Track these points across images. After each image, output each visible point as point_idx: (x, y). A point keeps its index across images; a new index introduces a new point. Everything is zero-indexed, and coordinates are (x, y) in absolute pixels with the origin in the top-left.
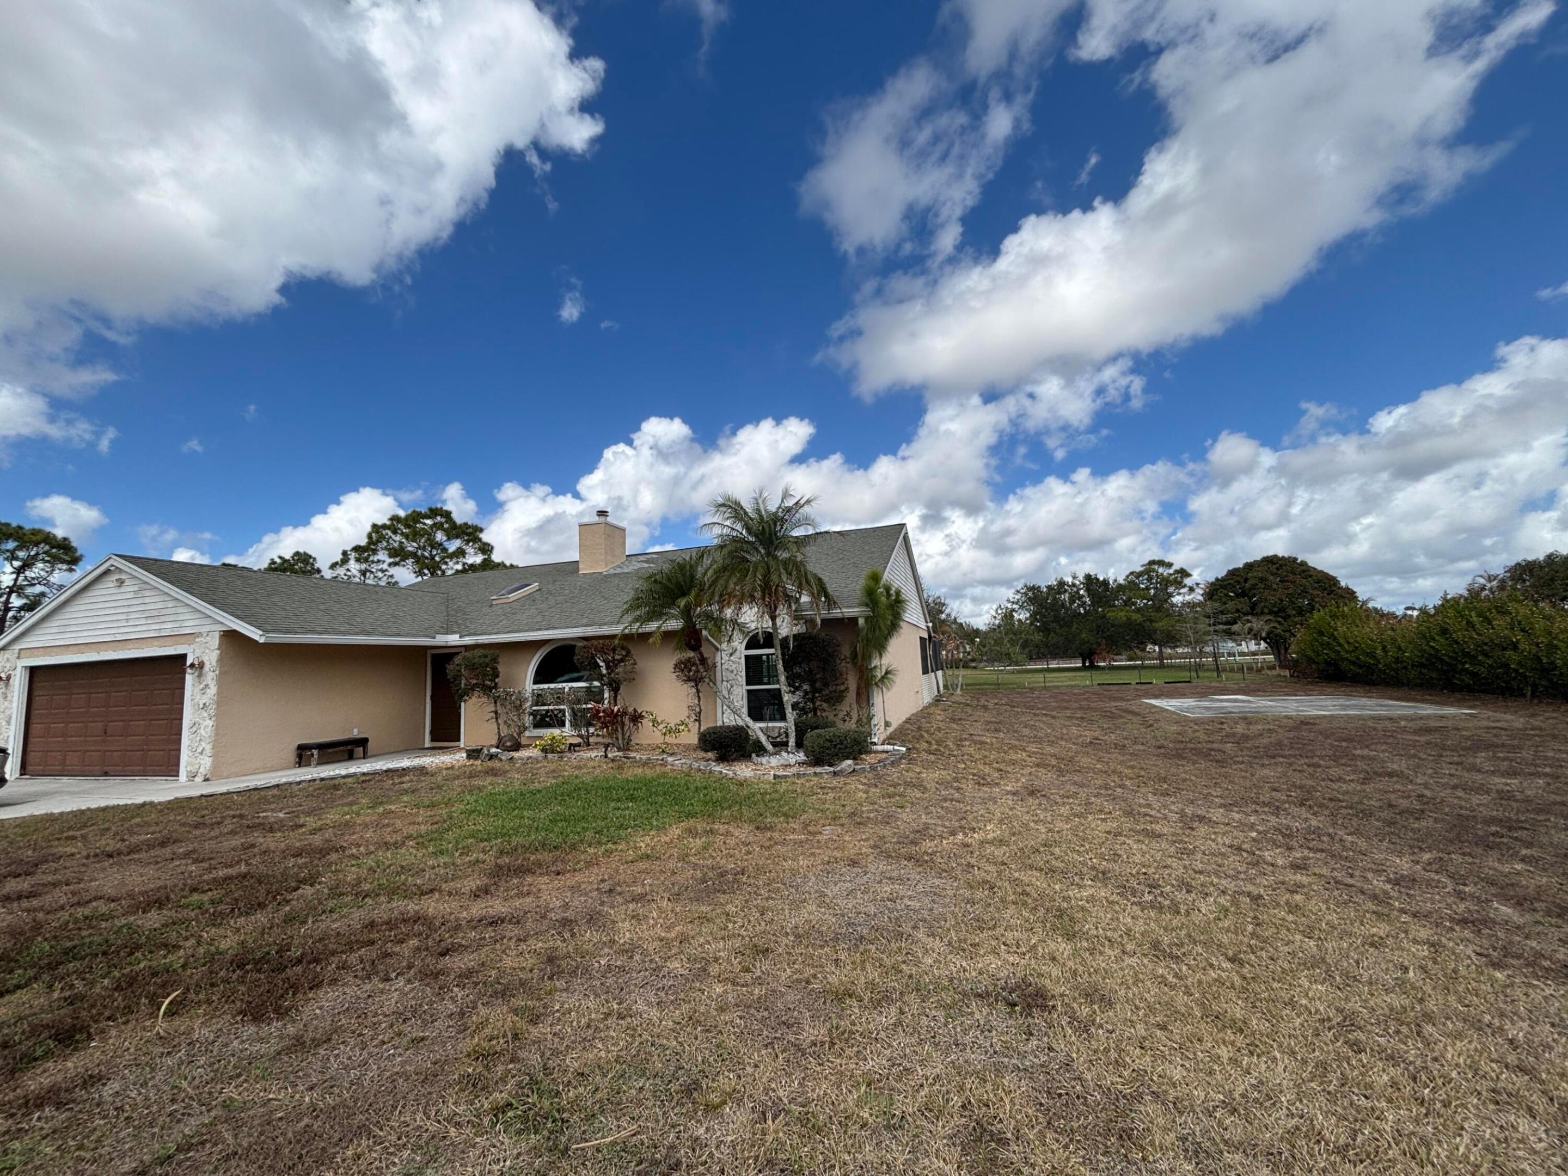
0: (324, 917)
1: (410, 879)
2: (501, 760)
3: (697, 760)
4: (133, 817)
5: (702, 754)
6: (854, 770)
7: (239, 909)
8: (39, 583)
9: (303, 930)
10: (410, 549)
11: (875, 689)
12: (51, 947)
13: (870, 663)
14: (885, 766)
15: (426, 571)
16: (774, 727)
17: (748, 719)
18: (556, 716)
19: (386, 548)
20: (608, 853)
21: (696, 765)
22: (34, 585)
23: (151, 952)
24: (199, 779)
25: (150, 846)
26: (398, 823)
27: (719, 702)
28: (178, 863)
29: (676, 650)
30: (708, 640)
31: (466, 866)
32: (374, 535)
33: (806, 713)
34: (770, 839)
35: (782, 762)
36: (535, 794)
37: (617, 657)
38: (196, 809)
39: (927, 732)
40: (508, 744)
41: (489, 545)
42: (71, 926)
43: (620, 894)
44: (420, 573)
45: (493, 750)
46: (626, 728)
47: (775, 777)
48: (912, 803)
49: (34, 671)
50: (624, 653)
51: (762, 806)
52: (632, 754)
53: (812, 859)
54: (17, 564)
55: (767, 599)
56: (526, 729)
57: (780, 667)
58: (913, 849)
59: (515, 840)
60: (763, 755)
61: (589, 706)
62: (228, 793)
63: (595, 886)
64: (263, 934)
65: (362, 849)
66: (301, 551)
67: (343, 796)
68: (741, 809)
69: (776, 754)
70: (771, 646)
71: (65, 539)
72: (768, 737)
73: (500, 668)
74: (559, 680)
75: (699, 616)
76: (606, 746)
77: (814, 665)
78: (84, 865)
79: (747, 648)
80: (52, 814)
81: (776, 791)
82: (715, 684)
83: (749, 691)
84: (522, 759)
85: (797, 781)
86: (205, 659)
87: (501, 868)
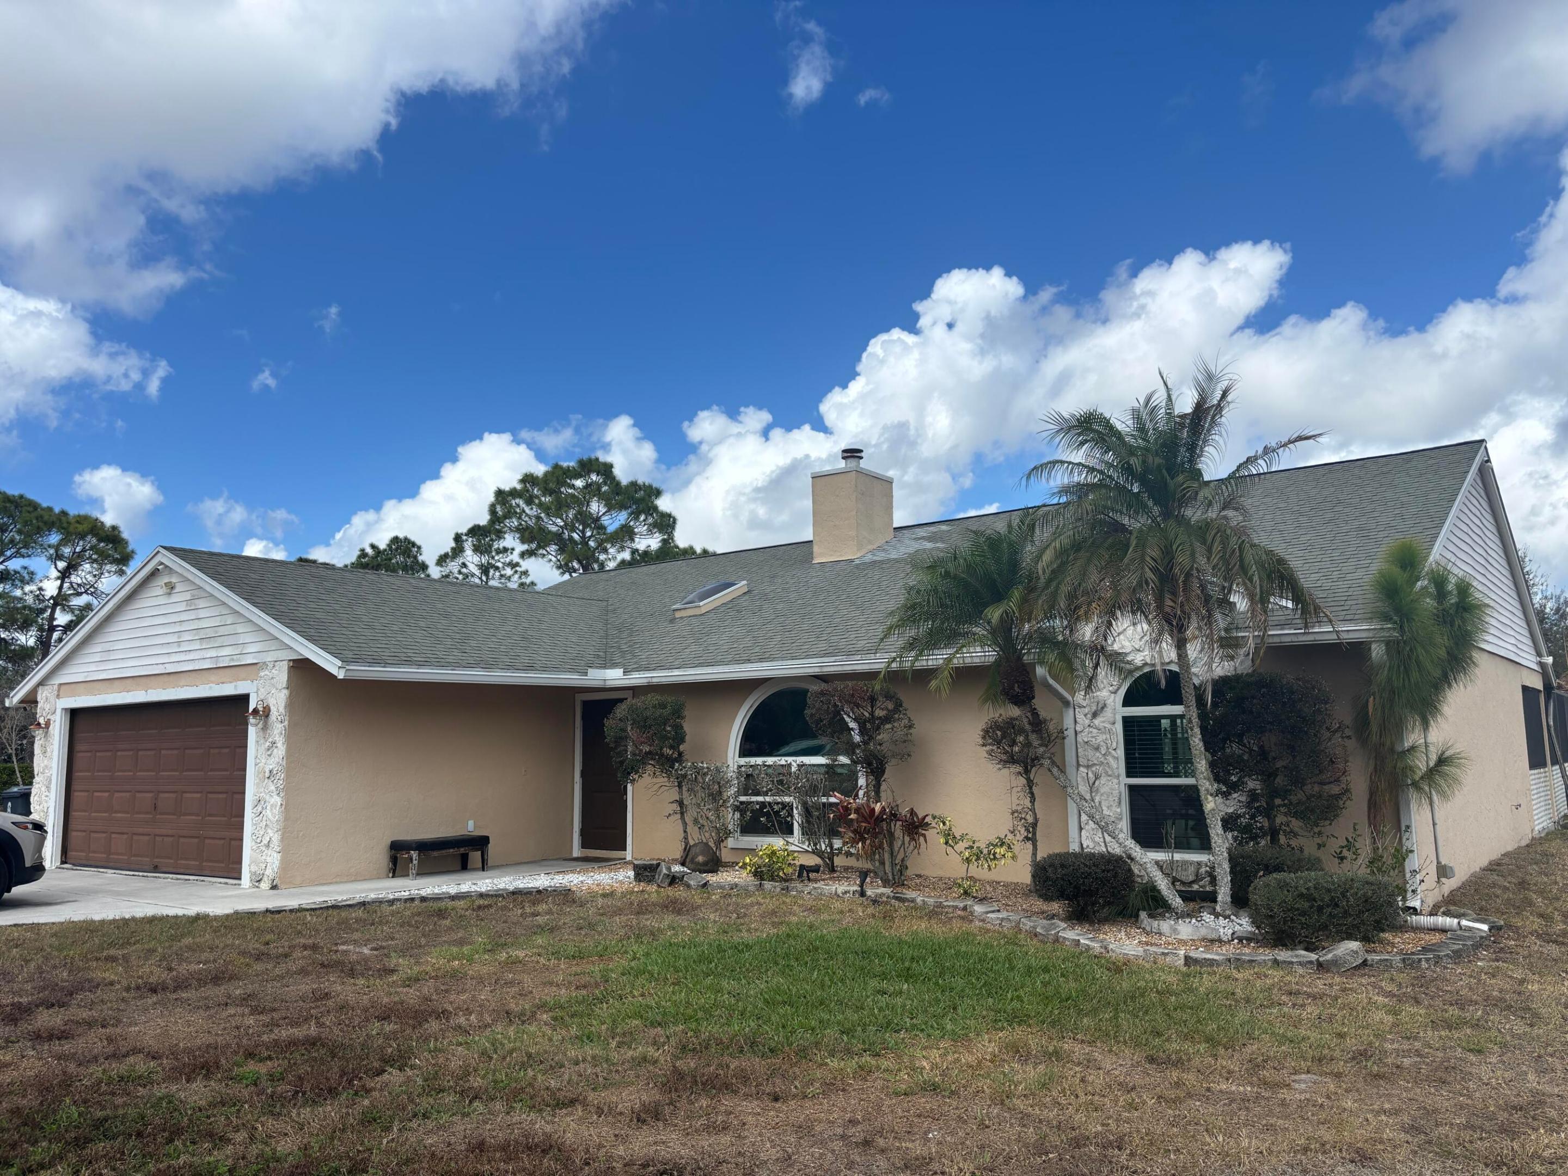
0: (414, 1124)
1: (539, 1077)
2: (688, 886)
3: (1030, 914)
4: (183, 936)
5: (1039, 904)
6: (1365, 963)
7: (304, 1093)
8: (86, 592)
9: (385, 1141)
10: (554, 529)
11: (1413, 795)
12: (80, 1115)
13: (1402, 740)
14: (1437, 962)
15: (576, 565)
16: (1185, 863)
17: (1131, 843)
18: (777, 813)
19: (518, 530)
20: (864, 1072)
21: (1027, 924)
22: (81, 594)
23: (194, 1143)
24: (265, 885)
25: (201, 981)
26: (527, 980)
27: (1072, 807)
28: (233, 1012)
29: (985, 701)
30: (1049, 687)
31: (626, 1066)
32: (498, 508)
33: (1254, 838)
34: (1178, 1085)
35: (1203, 932)
36: (741, 951)
37: (879, 713)
38: (259, 931)
39: (1541, 893)
40: (700, 859)
41: (669, 516)
42: (104, 1087)
43: (883, 1151)
44: (564, 568)
45: (677, 868)
46: (897, 844)
47: (1188, 960)
48: (1504, 1045)
49: (75, 714)
50: (890, 706)
51: (1160, 1017)
52: (910, 894)
53: (1270, 1139)
54: (62, 565)
55: (1169, 603)
56: (728, 834)
57: (1196, 741)
58: (1506, 1146)
59: (709, 1029)
60: (1162, 916)
61: (832, 800)
62: (301, 910)
63: (839, 1131)
64: (332, 1139)
65: (473, 1017)
66: (401, 536)
67: (450, 929)
68: (1116, 1017)
69: (1189, 916)
70: (1176, 699)
71: (114, 528)
72: (1174, 881)
73: (687, 727)
74: (783, 751)
75: (1030, 636)
76: (864, 875)
77: (1271, 740)
78: (123, 1000)
79: (1127, 702)
80: (93, 921)
81: (1191, 990)
82: (1063, 771)
83: (1132, 788)
84: (722, 887)
85: (1235, 974)
86: (272, 702)
87: (679, 1075)
